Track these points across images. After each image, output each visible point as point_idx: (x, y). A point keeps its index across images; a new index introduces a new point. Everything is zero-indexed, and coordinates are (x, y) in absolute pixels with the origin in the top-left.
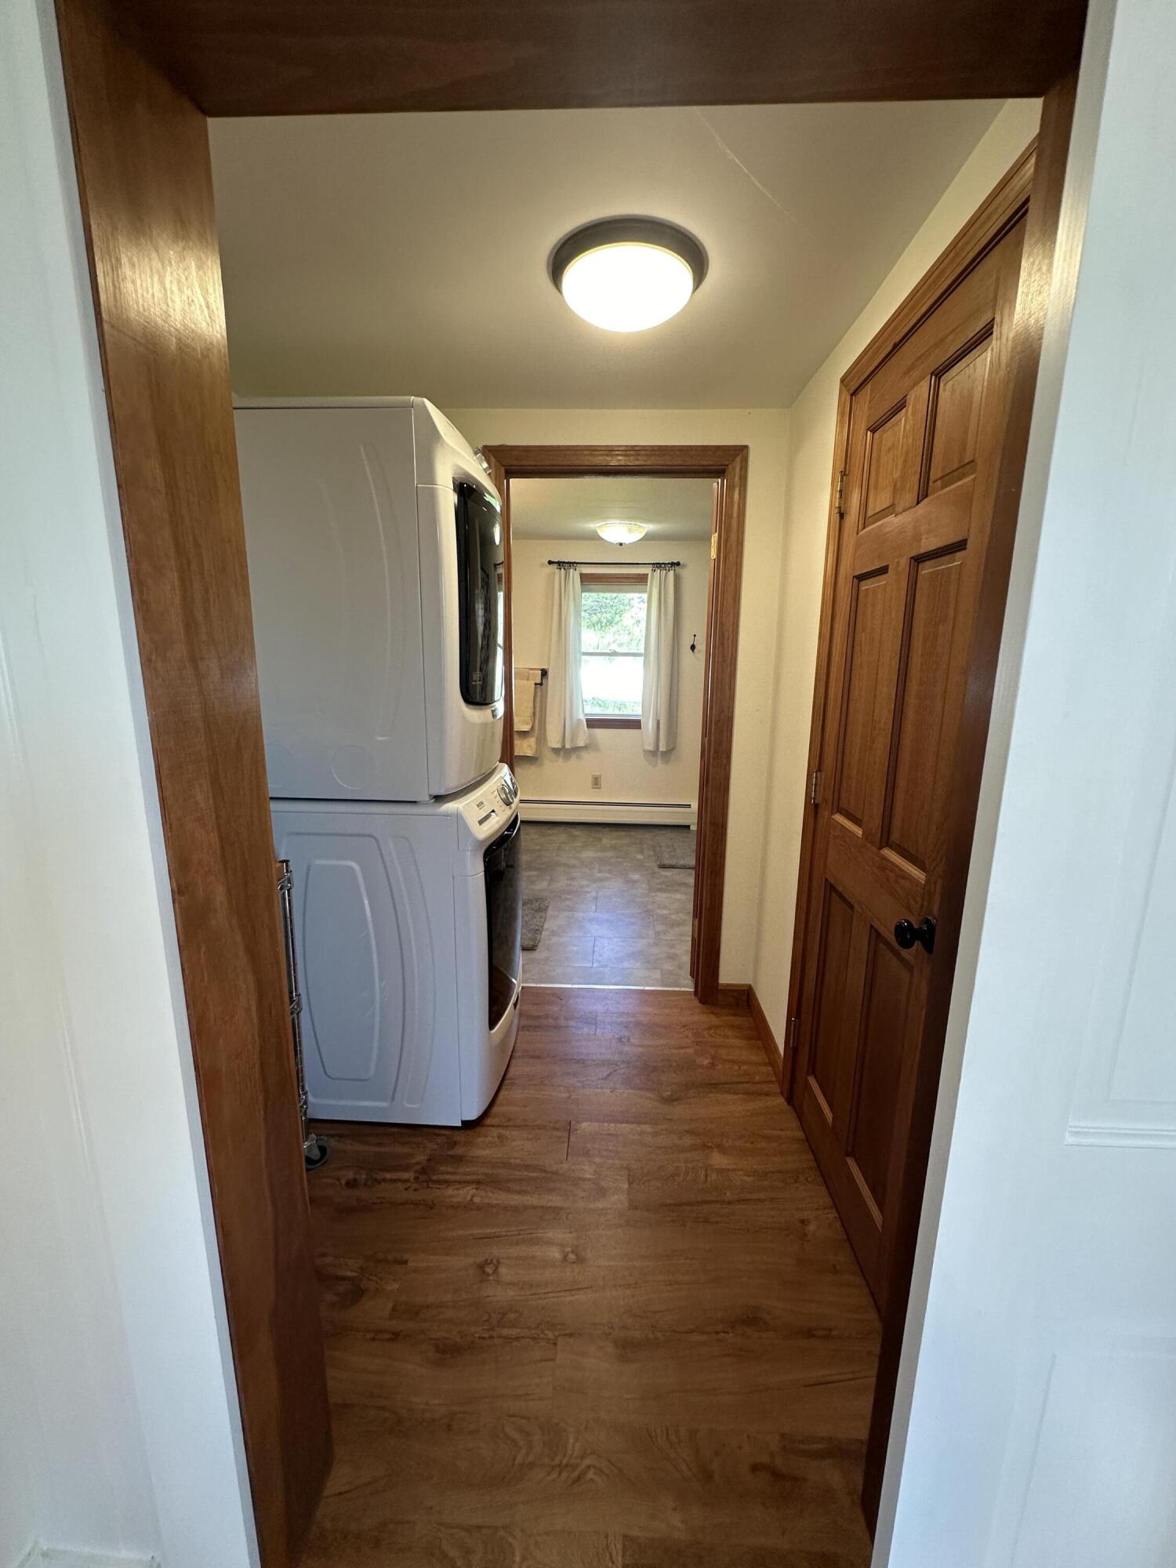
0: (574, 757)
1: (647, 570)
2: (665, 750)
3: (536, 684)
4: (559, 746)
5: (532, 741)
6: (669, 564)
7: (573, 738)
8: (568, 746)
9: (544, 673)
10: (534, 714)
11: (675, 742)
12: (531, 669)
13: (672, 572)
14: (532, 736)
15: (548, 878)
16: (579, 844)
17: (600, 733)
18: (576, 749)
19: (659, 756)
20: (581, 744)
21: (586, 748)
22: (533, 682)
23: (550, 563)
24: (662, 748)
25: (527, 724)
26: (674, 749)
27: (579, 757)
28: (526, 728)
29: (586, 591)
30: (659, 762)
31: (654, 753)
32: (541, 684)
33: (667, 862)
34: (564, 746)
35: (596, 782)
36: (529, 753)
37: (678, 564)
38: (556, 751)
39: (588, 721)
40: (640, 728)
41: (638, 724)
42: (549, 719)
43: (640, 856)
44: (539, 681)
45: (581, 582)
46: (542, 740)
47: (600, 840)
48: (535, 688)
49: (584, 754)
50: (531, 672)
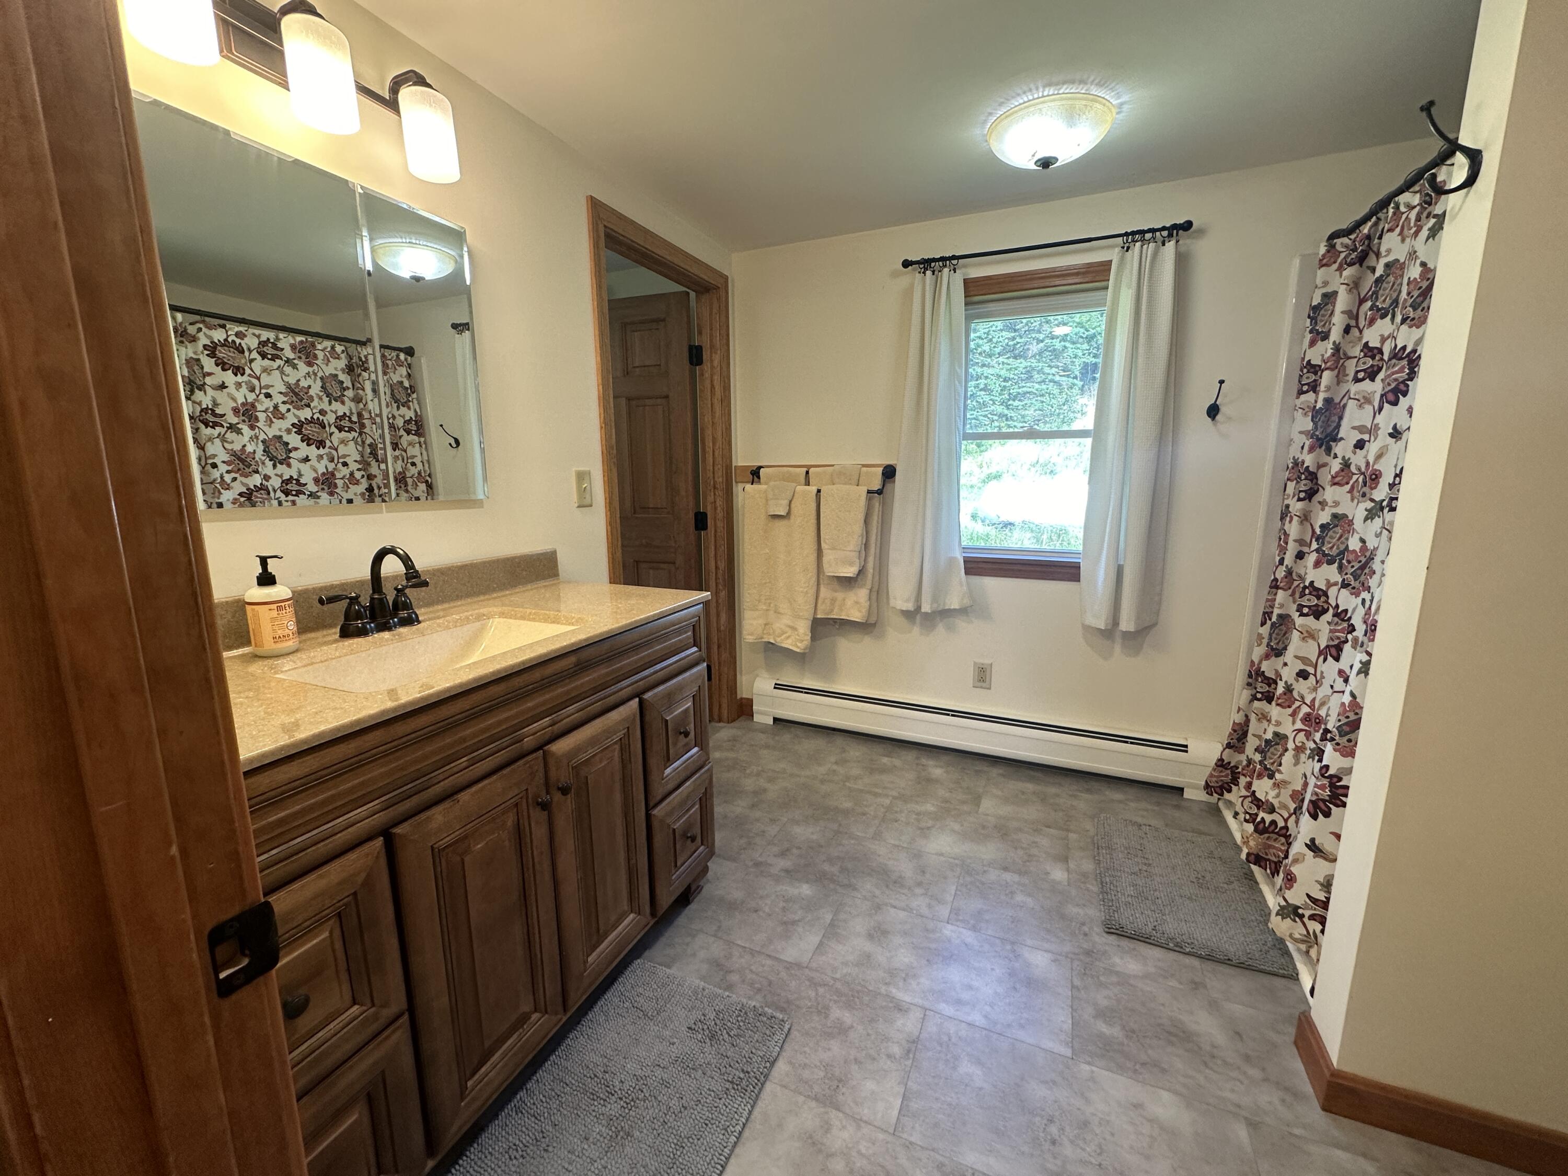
0: (940, 629)
1: (1110, 253)
2: (1132, 628)
3: (869, 492)
4: (910, 606)
5: (861, 595)
6: (1164, 228)
7: (939, 590)
8: (926, 608)
9: (889, 473)
10: (866, 545)
11: (1158, 613)
12: (864, 466)
13: (1171, 245)
14: (861, 587)
15: (828, 917)
16: (930, 807)
17: (992, 585)
18: (945, 613)
19: (1118, 640)
20: (954, 604)
21: (963, 611)
22: (863, 490)
23: (906, 264)
24: (1127, 624)
25: (851, 564)
26: (1155, 625)
27: (950, 629)
28: (850, 571)
29: (980, 316)
30: (1118, 648)
31: (1109, 633)
32: (880, 492)
33: (1126, 917)
34: (919, 608)
35: (983, 676)
36: (856, 615)
37: (1187, 226)
38: (909, 615)
39: (967, 561)
40: (1079, 581)
41: (1073, 571)
42: (893, 555)
43: (1058, 874)
44: (876, 486)
45: (967, 295)
46: (879, 593)
47: (977, 800)
48: (869, 500)
49: (961, 623)
50: (864, 469)
